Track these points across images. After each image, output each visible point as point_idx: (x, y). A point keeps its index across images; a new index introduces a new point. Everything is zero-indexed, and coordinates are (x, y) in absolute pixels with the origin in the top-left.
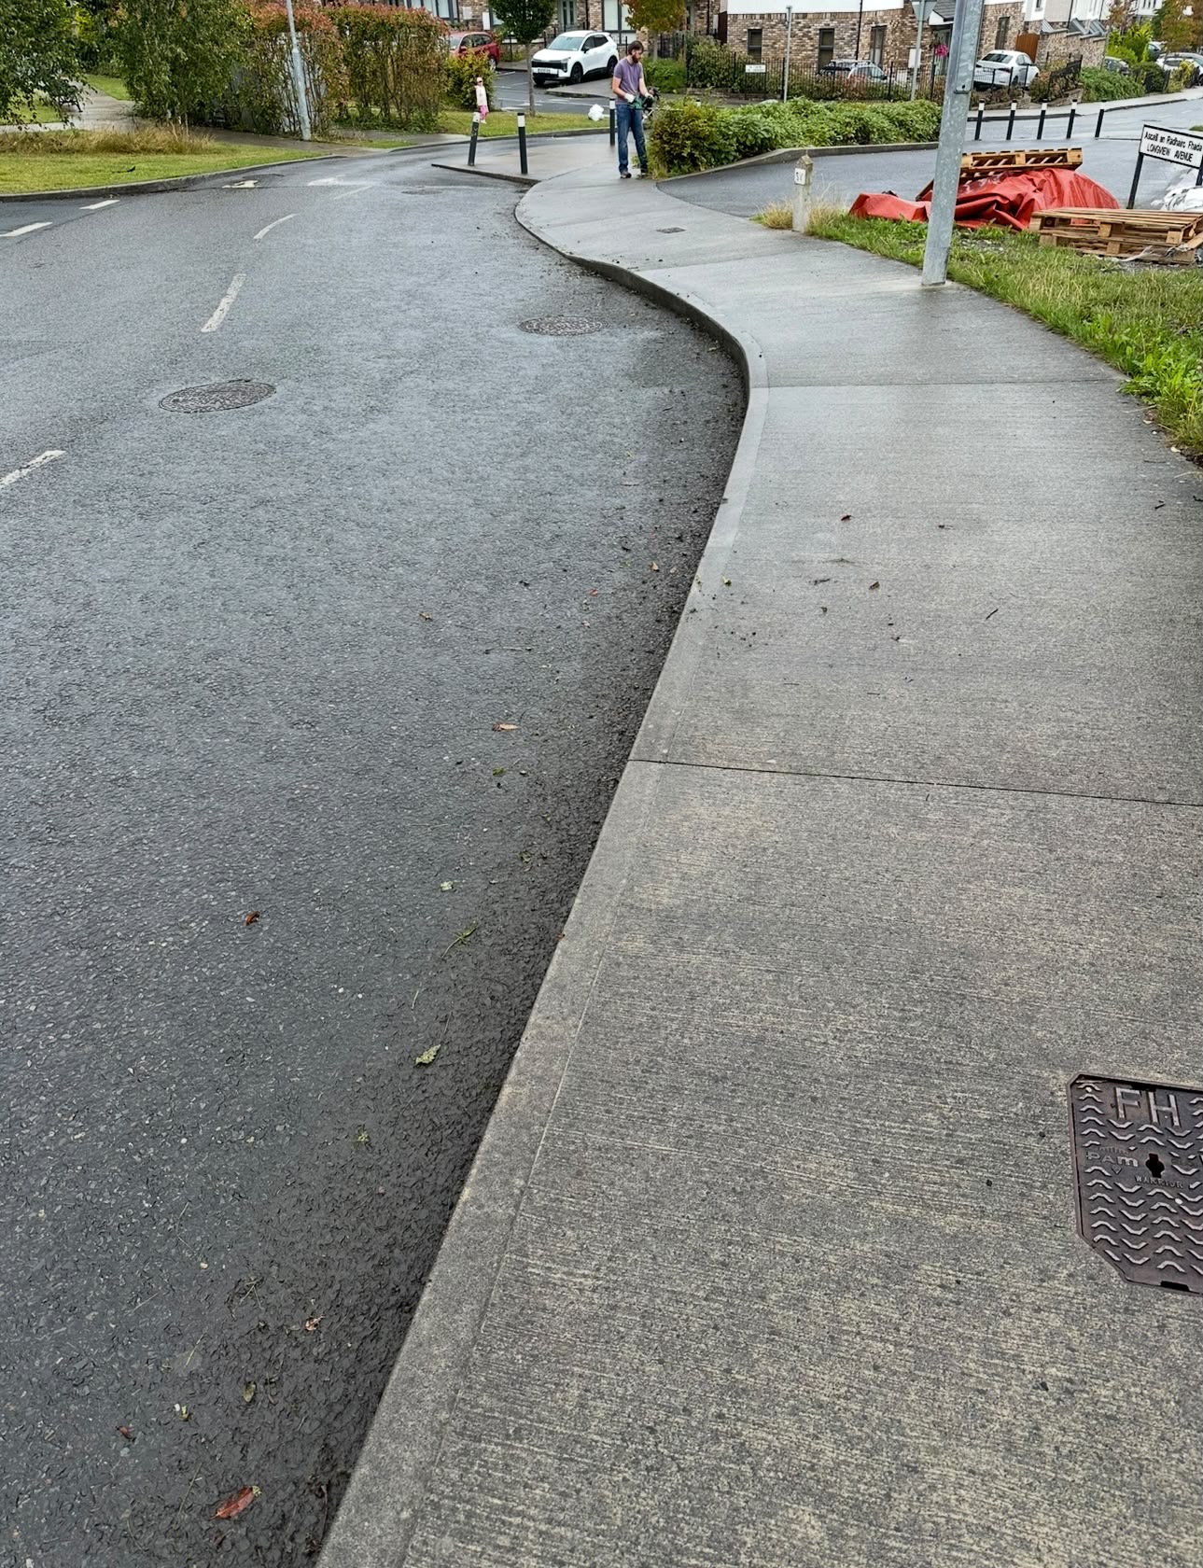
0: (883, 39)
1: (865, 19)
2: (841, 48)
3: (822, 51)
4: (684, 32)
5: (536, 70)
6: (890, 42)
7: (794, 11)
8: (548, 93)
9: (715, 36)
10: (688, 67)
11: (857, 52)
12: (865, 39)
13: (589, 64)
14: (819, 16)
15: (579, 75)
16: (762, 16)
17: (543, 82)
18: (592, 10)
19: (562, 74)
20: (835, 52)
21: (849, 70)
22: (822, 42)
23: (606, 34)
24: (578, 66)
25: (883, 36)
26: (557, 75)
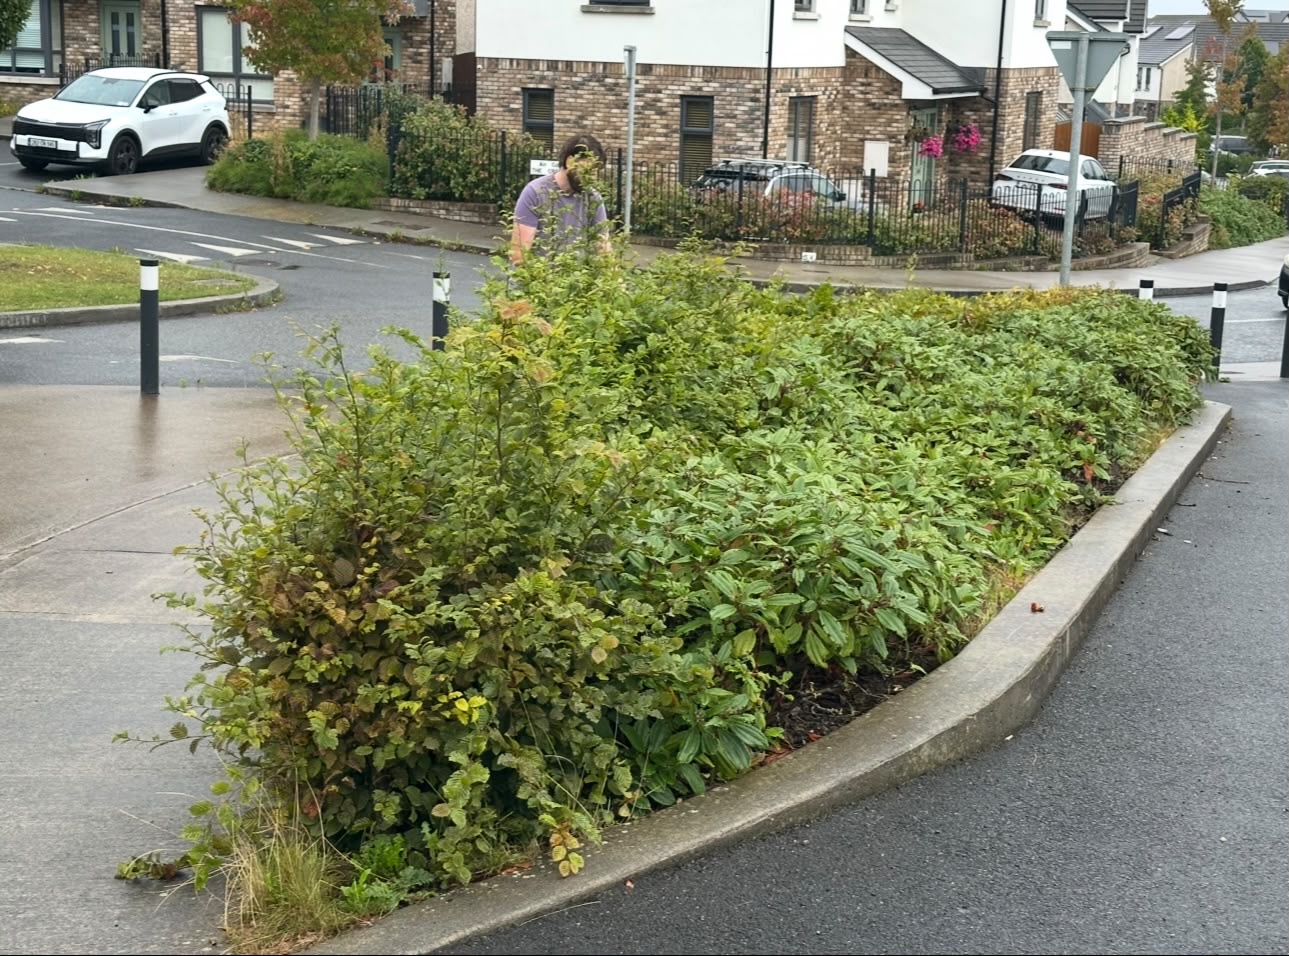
0: (811, 122)
1: (777, 82)
2: (730, 134)
3: (687, 137)
4: (380, 85)
5: (22, 140)
6: (823, 126)
7: (641, 58)
8: (46, 191)
9: (451, 96)
10: (393, 157)
11: (765, 144)
12: (779, 117)
13: (154, 136)
14: (679, 71)
15: (128, 154)
16: (553, 65)
17: (39, 165)
18: (175, 32)
19: (87, 152)
20: (718, 140)
21: (766, 179)
22: (685, 119)
23: (200, 79)
24: (128, 139)
25: (811, 115)
26: (76, 154)
